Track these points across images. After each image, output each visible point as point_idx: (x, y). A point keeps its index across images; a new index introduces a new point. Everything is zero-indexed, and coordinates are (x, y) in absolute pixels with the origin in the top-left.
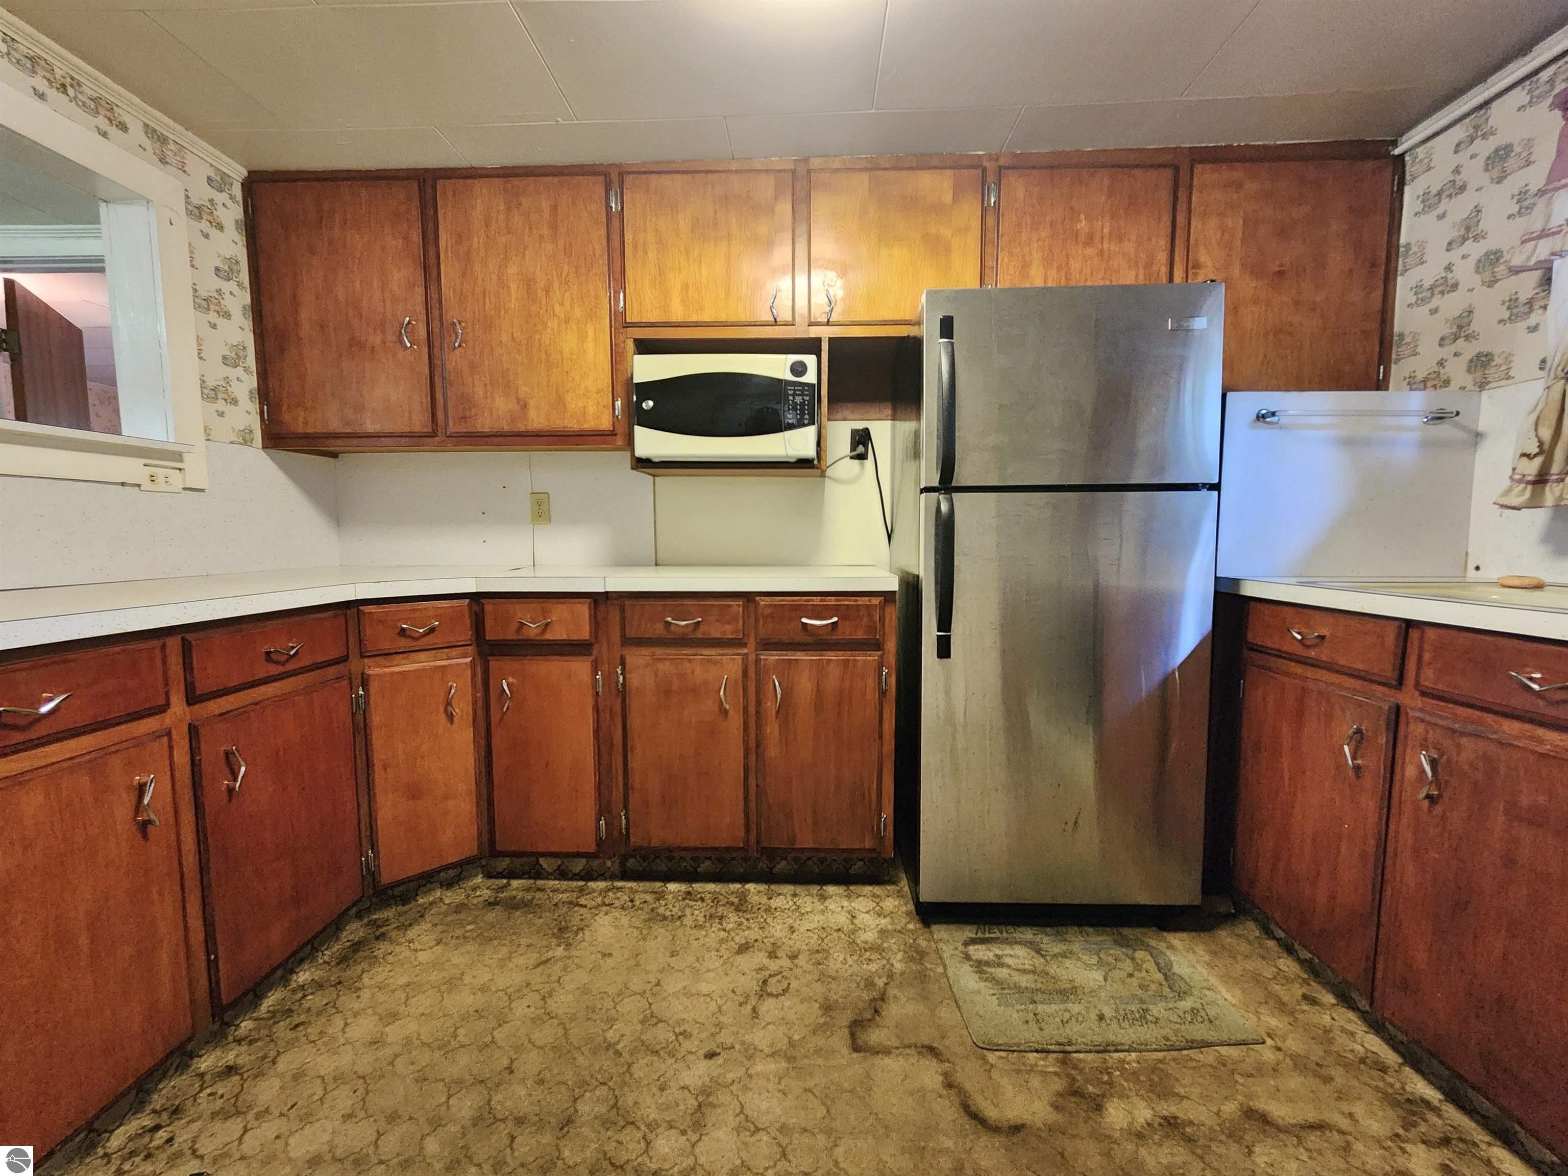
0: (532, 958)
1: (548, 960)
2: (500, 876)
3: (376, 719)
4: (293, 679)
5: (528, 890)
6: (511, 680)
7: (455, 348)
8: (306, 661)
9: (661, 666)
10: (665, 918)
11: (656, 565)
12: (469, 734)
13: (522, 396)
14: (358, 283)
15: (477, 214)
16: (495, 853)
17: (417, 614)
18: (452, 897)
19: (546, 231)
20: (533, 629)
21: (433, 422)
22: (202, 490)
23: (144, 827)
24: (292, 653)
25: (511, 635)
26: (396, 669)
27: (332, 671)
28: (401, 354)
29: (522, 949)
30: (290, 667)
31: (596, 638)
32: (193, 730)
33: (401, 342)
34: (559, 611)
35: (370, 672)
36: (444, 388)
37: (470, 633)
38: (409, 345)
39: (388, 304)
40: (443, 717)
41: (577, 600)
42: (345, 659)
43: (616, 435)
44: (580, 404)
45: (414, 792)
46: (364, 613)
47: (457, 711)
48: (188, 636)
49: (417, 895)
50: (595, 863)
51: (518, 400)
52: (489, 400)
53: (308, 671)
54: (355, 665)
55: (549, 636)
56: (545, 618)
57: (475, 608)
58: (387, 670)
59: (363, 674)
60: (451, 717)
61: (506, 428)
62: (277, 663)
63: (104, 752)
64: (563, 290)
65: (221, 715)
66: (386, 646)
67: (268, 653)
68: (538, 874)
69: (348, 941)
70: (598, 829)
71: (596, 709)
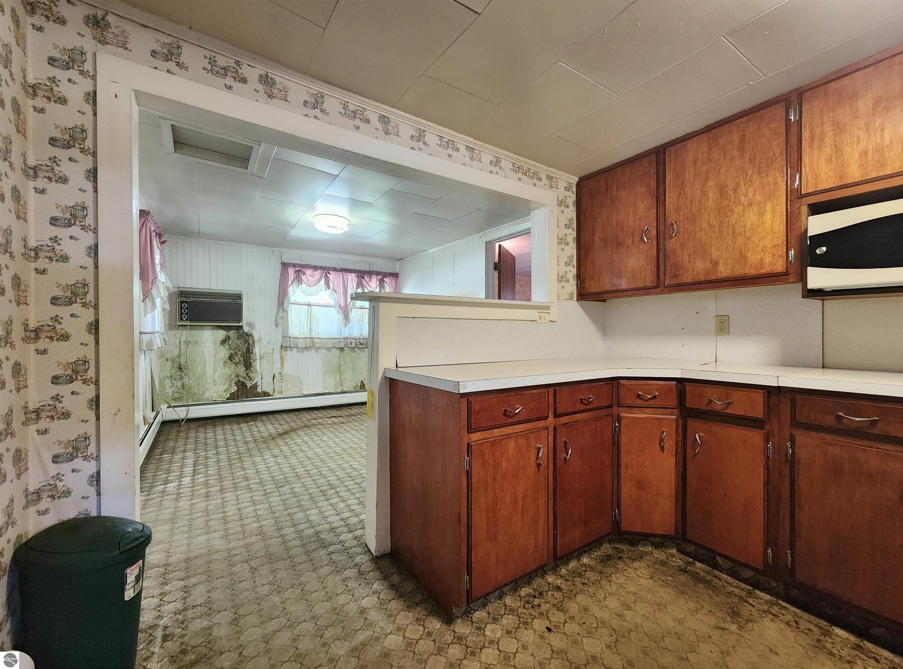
0: (713, 621)
1: (724, 629)
2: (688, 555)
3: (624, 440)
4: (589, 413)
5: (708, 573)
6: (702, 434)
7: (672, 237)
8: (595, 405)
9: (831, 449)
10: (831, 653)
11: (823, 367)
12: (673, 461)
13: (714, 258)
14: (622, 215)
15: (690, 159)
16: (685, 539)
17: (647, 387)
18: (658, 554)
19: (736, 153)
20: (718, 405)
21: (657, 280)
22: (555, 321)
23: (539, 465)
24: (591, 400)
25: (703, 406)
26: (634, 415)
27: (604, 412)
28: (642, 246)
29: (705, 611)
30: (589, 407)
31: (769, 417)
32: (555, 428)
33: (642, 240)
34: (737, 395)
35: (622, 415)
36: (664, 260)
37: (676, 401)
38: (646, 241)
39: (637, 222)
40: (658, 448)
41: (753, 390)
42: (610, 406)
43: (789, 274)
44: (759, 257)
45: (641, 485)
46: (621, 384)
47: (666, 446)
48: (555, 388)
49: (638, 544)
50: (762, 579)
51: (711, 261)
52: (692, 264)
53: (596, 410)
54: (615, 410)
55: (730, 411)
56: (728, 399)
57: (680, 387)
58: (629, 415)
59: (618, 415)
60: (662, 448)
61: (702, 279)
62: (584, 404)
63: (530, 431)
64: (747, 186)
65: (564, 424)
66: (630, 402)
67: (581, 399)
68: (716, 566)
69: (604, 552)
70: (765, 555)
71: (767, 467)
